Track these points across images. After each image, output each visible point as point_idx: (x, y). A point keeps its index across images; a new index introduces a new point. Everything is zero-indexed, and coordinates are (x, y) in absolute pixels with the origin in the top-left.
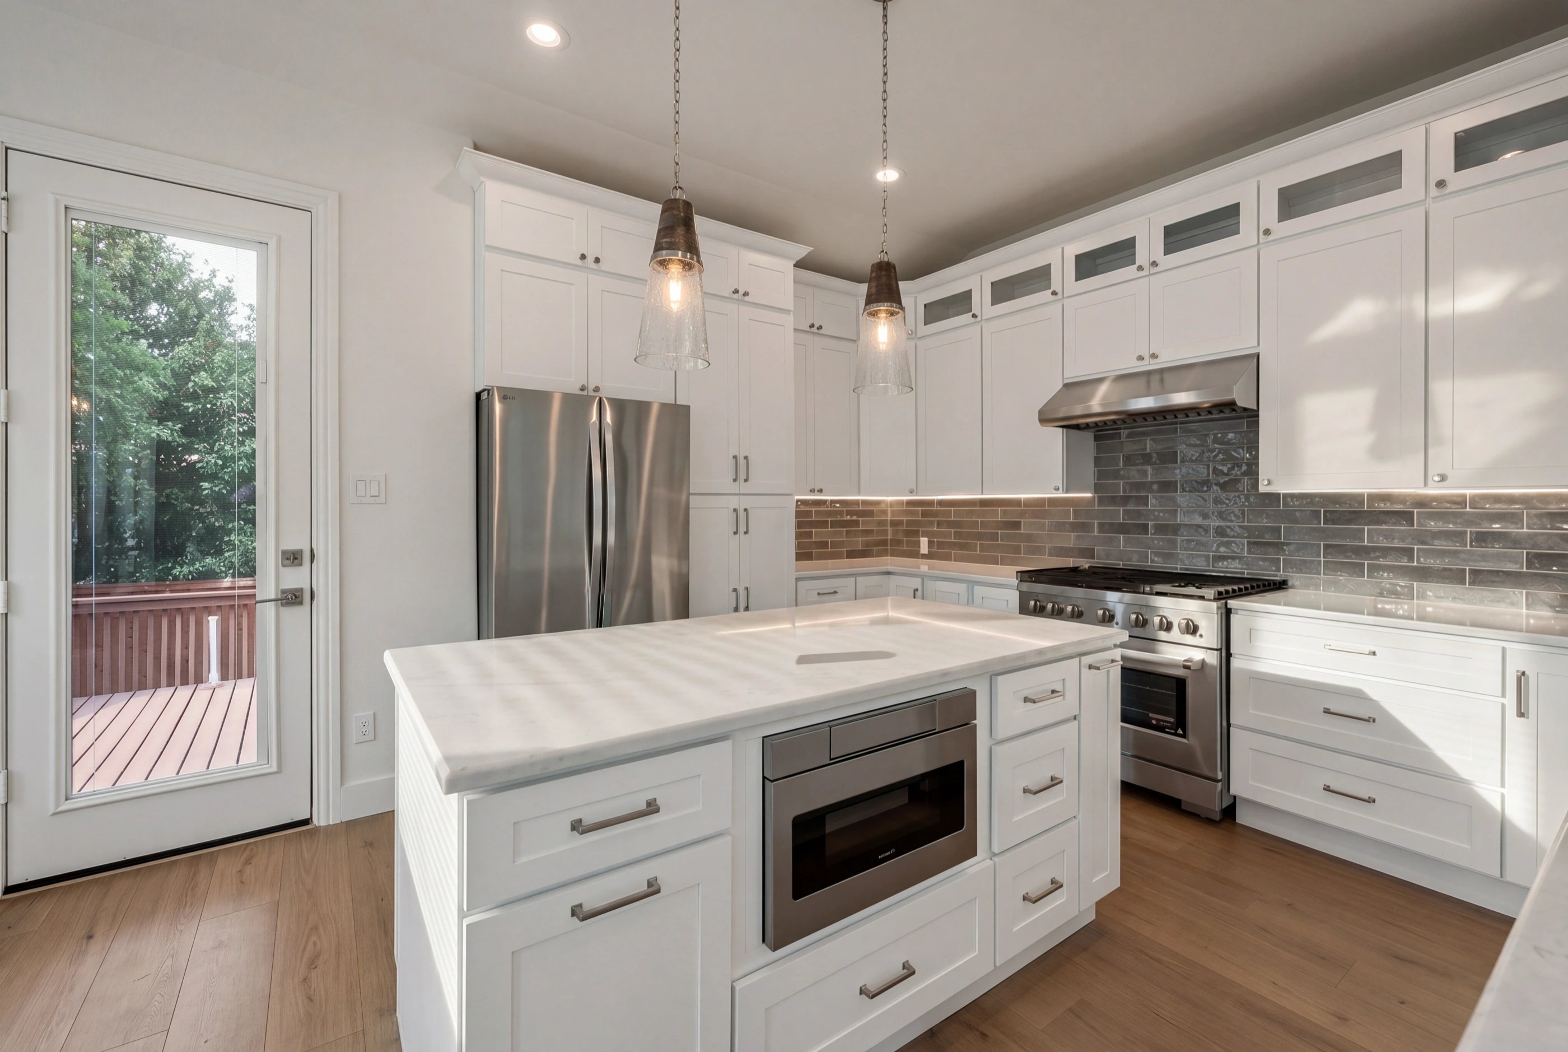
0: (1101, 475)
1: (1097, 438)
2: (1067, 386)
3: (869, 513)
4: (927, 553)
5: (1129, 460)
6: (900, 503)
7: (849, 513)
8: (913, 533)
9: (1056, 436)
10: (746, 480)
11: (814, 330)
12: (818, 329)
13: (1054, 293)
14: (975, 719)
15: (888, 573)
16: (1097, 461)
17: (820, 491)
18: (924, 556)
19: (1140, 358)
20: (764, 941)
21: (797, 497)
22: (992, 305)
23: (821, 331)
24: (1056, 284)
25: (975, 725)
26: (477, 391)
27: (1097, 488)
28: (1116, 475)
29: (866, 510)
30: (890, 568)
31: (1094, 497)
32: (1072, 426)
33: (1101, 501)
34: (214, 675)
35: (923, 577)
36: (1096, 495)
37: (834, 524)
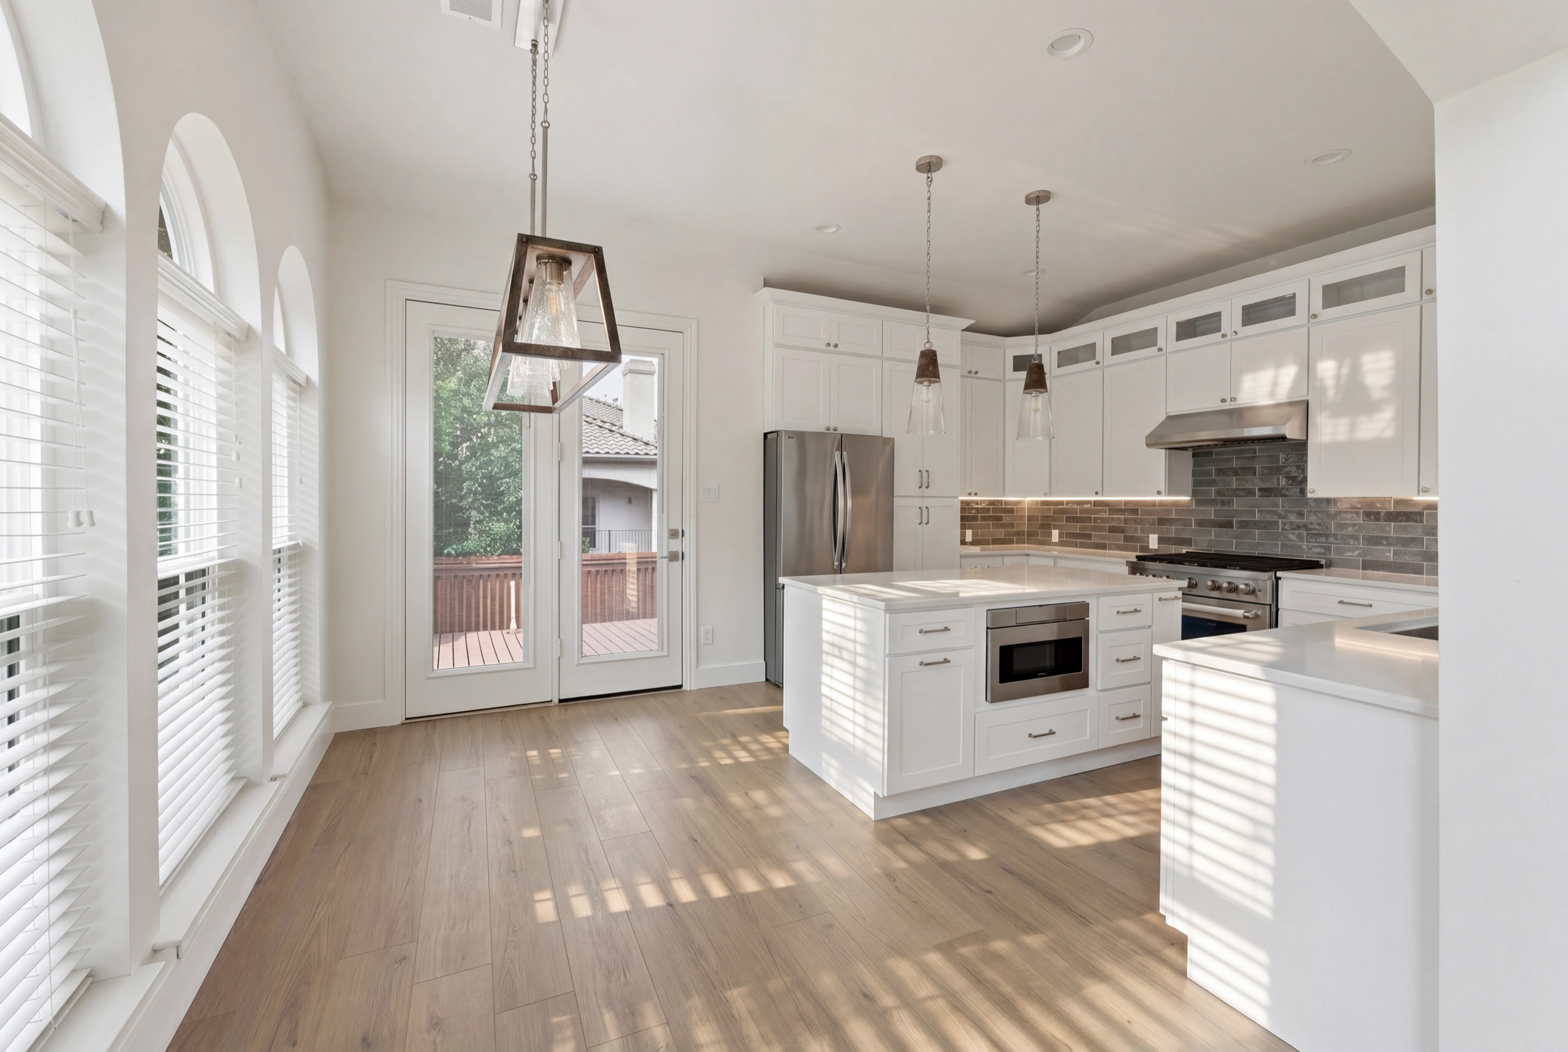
0: (1196, 483)
1: (1194, 455)
2: (1170, 418)
3: (1011, 511)
4: (1057, 541)
5: (1220, 472)
6: (1037, 502)
7: (995, 510)
8: (1046, 526)
9: (1160, 455)
10: (927, 487)
11: (973, 375)
12: (975, 373)
13: (1160, 350)
14: (1088, 617)
15: (1028, 555)
16: (1194, 474)
17: (976, 494)
18: (1055, 544)
19: (1223, 401)
20: (986, 700)
21: (961, 498)
22: (1112, 355)
23: (978, 375)
24: (1161, 342)
25: (1088, 620)
26: (766, 431)
27: (1194, 494)
28: (1210, 483)
29: (1008, 509)
30: (1028, 552)
31: (1192, 500)
32: (1174, 449)
33: (1199, 502)
34: (513, 625)
35: (1055, 558)
36: (1194, 498)
37: (984, 518)
